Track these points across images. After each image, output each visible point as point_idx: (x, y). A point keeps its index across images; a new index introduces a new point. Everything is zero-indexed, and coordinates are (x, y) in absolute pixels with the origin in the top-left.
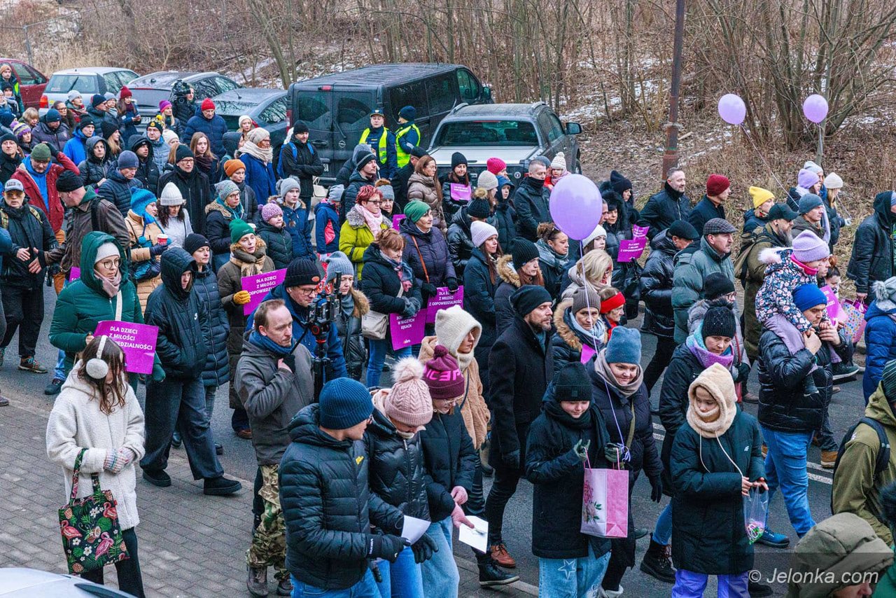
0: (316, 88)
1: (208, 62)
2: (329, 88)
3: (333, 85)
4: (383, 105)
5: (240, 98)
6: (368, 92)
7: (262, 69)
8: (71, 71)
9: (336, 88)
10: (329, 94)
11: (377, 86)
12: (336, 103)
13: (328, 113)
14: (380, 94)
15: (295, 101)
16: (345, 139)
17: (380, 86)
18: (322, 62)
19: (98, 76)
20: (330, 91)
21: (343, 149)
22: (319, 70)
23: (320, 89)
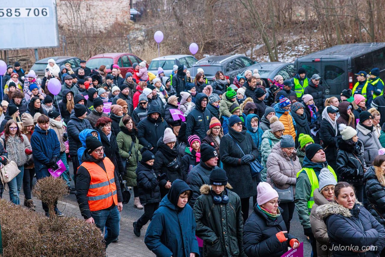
0: (311, 61)
1: (224, 49)
3: (321, 58)
4: (352, 68)
5: (262, 68)
6: (343, 61)
7: (256, 51)
8: (162, 58)
9: (323, 60)
10: (319, 64)
11: (348, 57)
12: (323, 68)
14: (350, 62)
16: (329, 89)
17: (350, 58)
18: (290, 45)
19: (176, 60)
21: (327, 94)
22: (288, 50)
23: (313, 61)
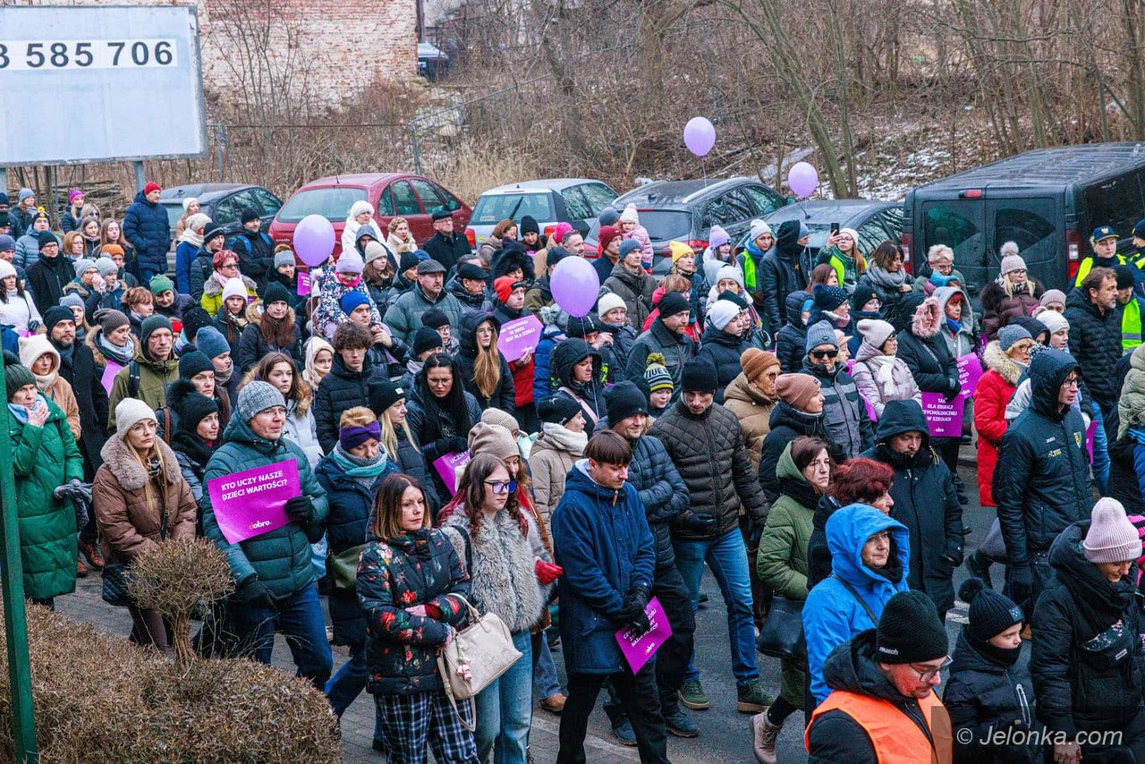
0: (955, 195)
2: (978, 193)
3: (985, 189)
4: (1076, 218)
5: (808, 218)
8: (512, 188)
10: (980, 205)
11: (1067, 186)
12: (992, 218)
13: (977, 236)
14: (1071, 199)
15: (918, 216)
17: (1070, 187)
19: (554, 193)
20: (979, 198)
23: (962, 196)
